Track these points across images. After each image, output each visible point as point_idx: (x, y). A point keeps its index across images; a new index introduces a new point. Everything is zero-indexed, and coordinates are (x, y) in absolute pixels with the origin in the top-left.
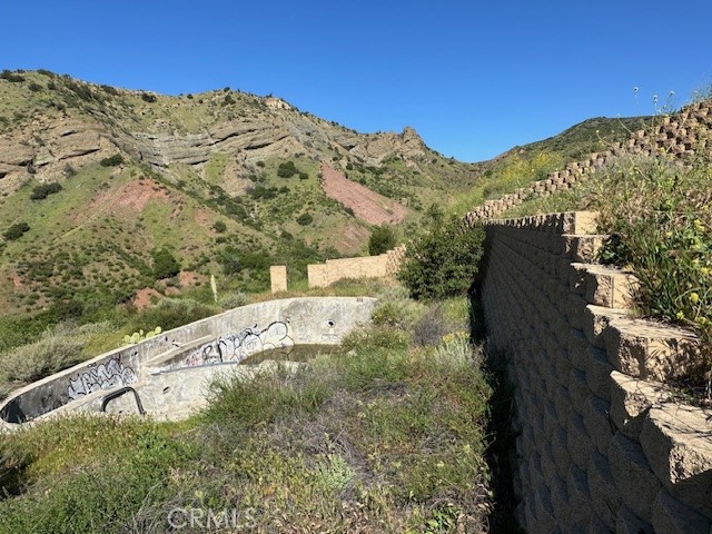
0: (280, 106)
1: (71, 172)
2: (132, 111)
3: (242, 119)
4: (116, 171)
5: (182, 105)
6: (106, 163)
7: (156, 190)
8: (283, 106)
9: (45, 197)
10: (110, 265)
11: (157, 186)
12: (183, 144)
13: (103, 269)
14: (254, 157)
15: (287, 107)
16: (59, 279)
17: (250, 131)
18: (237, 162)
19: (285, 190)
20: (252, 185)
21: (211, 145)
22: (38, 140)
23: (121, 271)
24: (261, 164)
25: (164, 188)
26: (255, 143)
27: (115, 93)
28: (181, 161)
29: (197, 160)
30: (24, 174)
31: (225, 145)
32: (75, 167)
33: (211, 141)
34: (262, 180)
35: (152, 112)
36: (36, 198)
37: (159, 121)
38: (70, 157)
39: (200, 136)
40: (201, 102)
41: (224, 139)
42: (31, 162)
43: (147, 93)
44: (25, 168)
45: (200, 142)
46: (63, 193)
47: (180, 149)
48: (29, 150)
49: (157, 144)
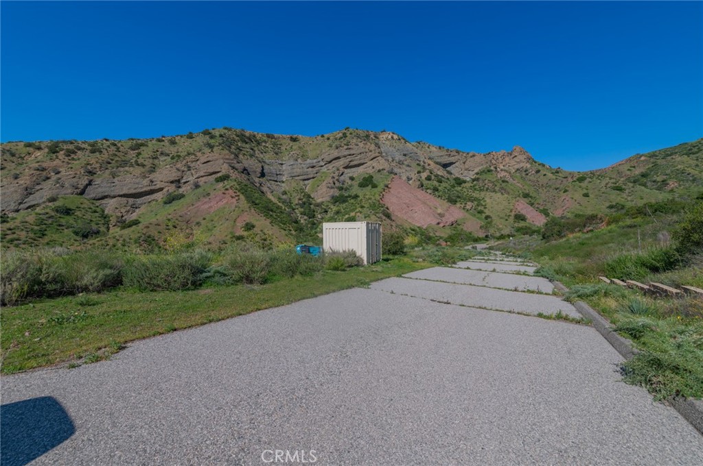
0: (390, 137)
1: (197, 186)
2: (278, 148)
3: (346, 147)
4: (220, 184)
5: (315, 141)
6: (218, 180)
7: (232, 197)
8: (392, 137)
11: (234, 195)
12: (301, 167)
14: (350, 172)
17: (350, 155)
20: (337, 193)
21: (322, 166)
24: (352, 179)
25: (238, 196)
26: (352, 164)
27: (273, 137)
28: (297, 178)
29: (309, 176)
30: (172, 188)
31: (330, 166)
32: (201, 184)
33: (322, 163)
34: (346, 189)
35: (291, 148)
36: (165, 203)
37: (292, 153)
38: (202, 177)
39: (315, 161)
40: (328, 139)
41: (330, 162)
42: (179, 181)
43: (294, 136)
44: (174, 185)
45: (315, 164)
46: (182, 200)
47: (298, 170)
48: (180, 174)
49: (284, 167)
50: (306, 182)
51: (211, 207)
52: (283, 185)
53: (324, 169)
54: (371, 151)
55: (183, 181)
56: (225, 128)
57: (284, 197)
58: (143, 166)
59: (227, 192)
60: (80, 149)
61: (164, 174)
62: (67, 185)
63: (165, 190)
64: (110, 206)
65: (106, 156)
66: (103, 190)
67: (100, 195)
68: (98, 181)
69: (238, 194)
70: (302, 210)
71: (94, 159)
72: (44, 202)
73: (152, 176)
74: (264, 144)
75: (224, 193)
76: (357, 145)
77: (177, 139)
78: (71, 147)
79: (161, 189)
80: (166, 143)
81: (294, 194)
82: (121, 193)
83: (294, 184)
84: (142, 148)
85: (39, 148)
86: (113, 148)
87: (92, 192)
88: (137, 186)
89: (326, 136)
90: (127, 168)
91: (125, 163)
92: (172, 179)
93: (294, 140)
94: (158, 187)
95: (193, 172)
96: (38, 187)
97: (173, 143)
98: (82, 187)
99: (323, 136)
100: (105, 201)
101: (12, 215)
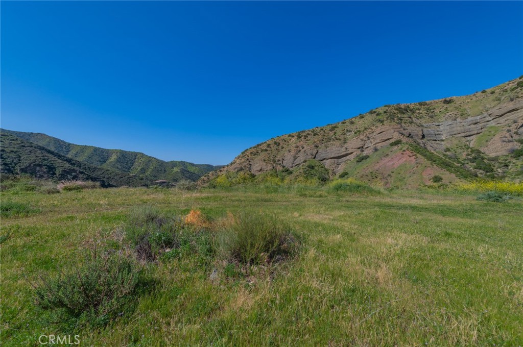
1: (376, 150)
2: (432, 112)
4: (395, 148)
5: (474, 99)
6: (392, 144)
7: (410, 156)
9: (361, 161)
11: (411, 155)
20: (518, 147)
25: (415, 155)
28: (457, 136)
30: (359, 152)
32: (379, 148)
33: (488, 118)
35: (446, 109)
36: (358, 162)
37: (448, 114)
38: (378, 143)
39: (479, 117)
40: (493, 93)
41: (501, 116)
42: (363, 147)
43: (448, 99)
44: (360, 150)
45: (478, 121)
46: (368, 159)
47: (459, 128)
48: (363, 142)
49: (441, 128)
50: (468, 138)
51: (394, 164)
52: (443, 143)
53: (492, 124)
55: (365, 147)
56: (386, 106)
57: (448, 153)
58: (340, 140)
59: (404, 153)
60: (309, 134)
61: (353, 143)
62: (309, 154)
63: (354, 154)
64: (327, 163)
65: (321, 136)
66: (324, 155)
67: (322, 158)
68: (320, 151)
69: (415, 153)
70: (475, 164)
71: (316, 139)
72: (302, 163)
73: (346, 146)
74: (417, 111)
75: (402, 154)
77: (353, 120)
78: (305, 134)
79: (352, 153)
80: (348, 124)
81: (459, 151)
82: (332, 157)
83: (456, 142)
84: (336, 129)
85: (293, 137)
86: (322, 131)
87: (319, 157)
88: (338, 152)
89: (489, 90)
90: (332, 142)
91: (329, 139)
92: (359, 146)
93: (448, 102)
94: (350, 152)
95: (372, 140)
96: (297, 156)
97: (352, 123)
98: (315, 154)
99: (484, 92)
100: (324, 161)
101: (291, 169)
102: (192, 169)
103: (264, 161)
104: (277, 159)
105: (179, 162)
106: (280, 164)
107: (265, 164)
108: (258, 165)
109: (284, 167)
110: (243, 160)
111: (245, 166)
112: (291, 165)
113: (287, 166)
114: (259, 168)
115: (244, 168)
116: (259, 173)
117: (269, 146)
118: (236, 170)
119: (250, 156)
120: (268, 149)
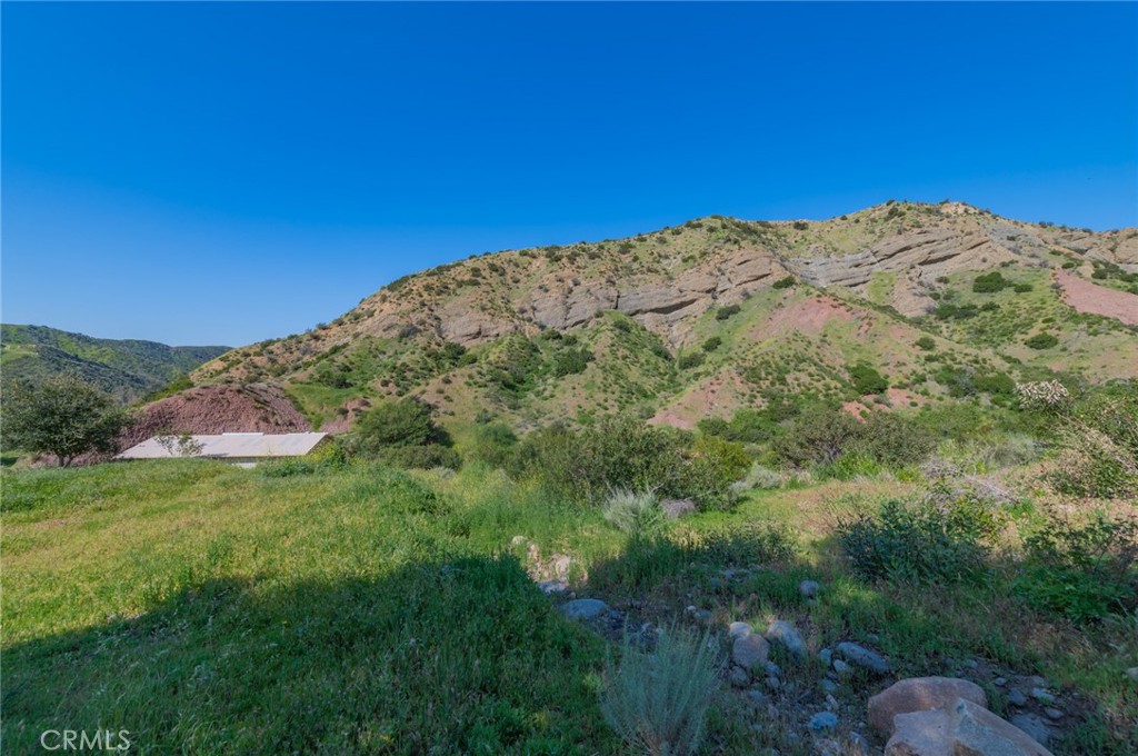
1: (747, 296)
2: (785, 241)
3: (917, 230)
4: (789, 292)
5: (835, 228)
6: (778, 285)
7: (834, 307)
9: (727, 317)
10: (811, 375)
12: (840, 265)
13: (805, 378)
14: (931, 273)
15: (972, 211)
16: (768, 383)
17: (927, 243)
18: (911, 279)
19: (991, 307)
20: (936, 305)
21: (873, 264)
22: (720, 270)
23: (823, 382)
24: (944, 280)
25: (845, 305)
26: (933, 256)
27: (770, 226)
28: (841, 283)
29: (857, 281)
30: (708, 300)
31: (891, 263)
32: (751, 292)
33: (873, 259)
34: (948, 298)
35: (804, 239)
36: (719, 319)
37: (813, 246)
38: (745, 282)
39: (859, 256)
40: (857, 221)
41: (891, 255)
42: (714, 289)
43: (798, 222)
44: (710, 295)
45: (860, 262)
46: (742, 314)
47: (839, 271)
48: (713, 279)
49: (812, 268)
50: (856, 289)
51: (812, 321)
53: (877, 268)
54: (971, 233)
55: (719, 289)
58: (657, 272)
61: (693, 280)
62: (600, 298)
63: (700, 302)
64: (648, 321)
65: (608, 262)
66: (637, 302)
67: (633, 310)
68: (624, 292)
69: (841, 302)
72: (591, 318)
73: (676, 285)
76: (936, 225)
79: (692, 301)
82: (653, 307)
83: (845, 293)
84: (632, 250)
85: (534, 257)
87: (625, 307)
88: (665, 297)
89: (850, 216)
90: (639, 276)
92: (709, 287)
93: (800, 227)
94: (689, 298)
95: (732, 277)
96: (570, 301)
97: (662, 241)
98: (615, 299)
99: (844, 218)
100: (639, 317)
101: (563, 333)
102: (89, 353)
103: (483, 309)
104: (515, 307)
105: (20, 329)
106: (530, 320)
107: (488, 317)
108: (464, 319)
109: (542, 327)
110: (405, 306)
111: (423, 323)
112: (561, 323)
113: (549, 326)
114: (474, 329)
115: (421, 328)
116: (474, 342)
117: (476, 271)
118: (395, 333)
119: (425, 295)
120: (479, 279)
